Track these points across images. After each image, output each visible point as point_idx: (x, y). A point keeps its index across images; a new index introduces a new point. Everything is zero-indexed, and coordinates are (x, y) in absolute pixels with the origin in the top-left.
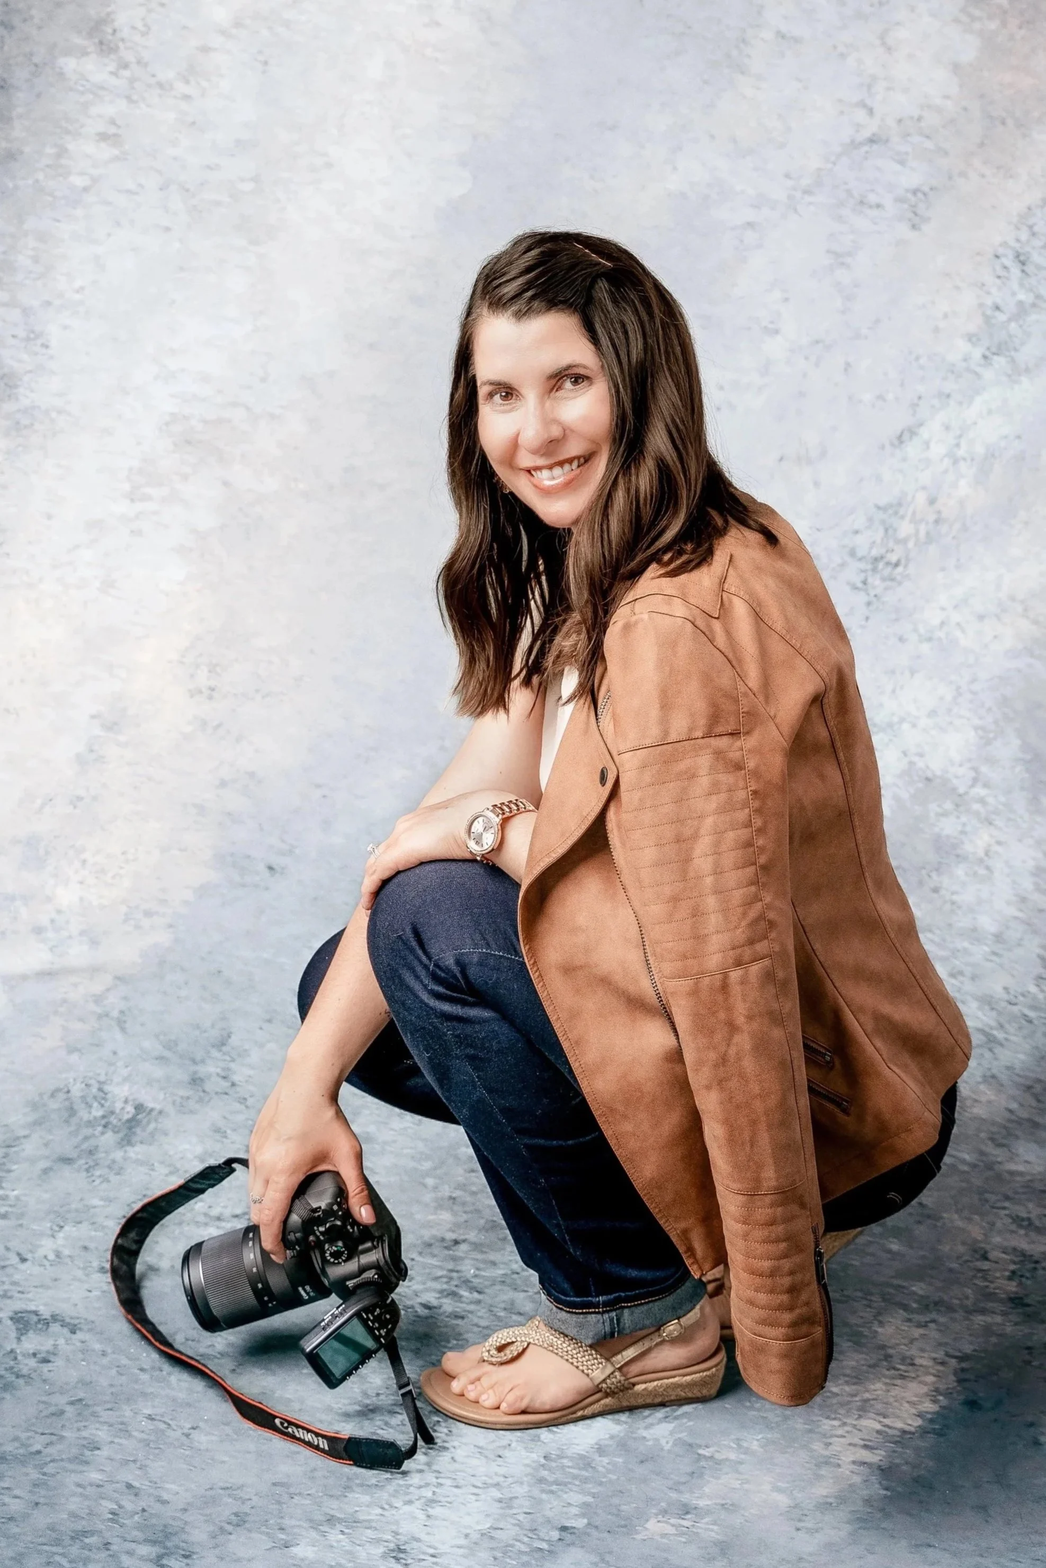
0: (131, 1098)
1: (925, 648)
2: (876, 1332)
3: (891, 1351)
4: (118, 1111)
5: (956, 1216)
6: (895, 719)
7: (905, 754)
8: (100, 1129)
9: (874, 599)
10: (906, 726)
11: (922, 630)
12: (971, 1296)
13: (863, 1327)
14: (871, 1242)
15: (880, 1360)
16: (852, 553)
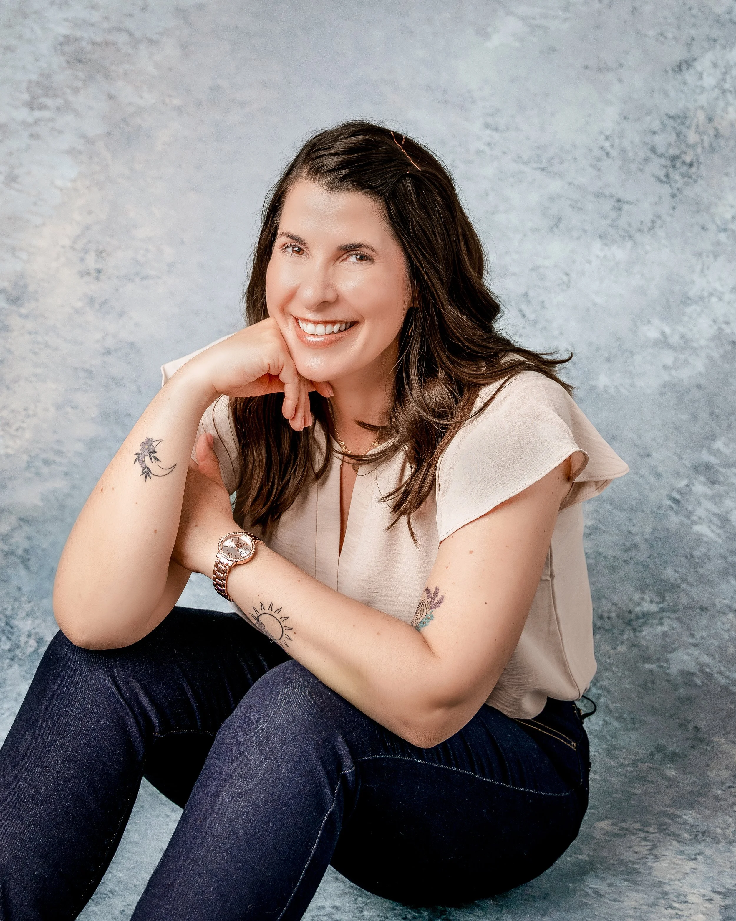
0: (33, 632)
1: (723, 237)
2: (651, 867)
3: (667, 888)
4: (22, 645)
5: (723, 740)
6: (705, 294)
7: (715, 321)
8: (7, 662)
9: (677, 192)
10: (714, 300)
11: (719, 222)
12: (732, 825)
13: (638, 863)
14: (651, 768)
15: (658, 898)
16: (653, 150)
